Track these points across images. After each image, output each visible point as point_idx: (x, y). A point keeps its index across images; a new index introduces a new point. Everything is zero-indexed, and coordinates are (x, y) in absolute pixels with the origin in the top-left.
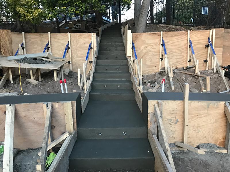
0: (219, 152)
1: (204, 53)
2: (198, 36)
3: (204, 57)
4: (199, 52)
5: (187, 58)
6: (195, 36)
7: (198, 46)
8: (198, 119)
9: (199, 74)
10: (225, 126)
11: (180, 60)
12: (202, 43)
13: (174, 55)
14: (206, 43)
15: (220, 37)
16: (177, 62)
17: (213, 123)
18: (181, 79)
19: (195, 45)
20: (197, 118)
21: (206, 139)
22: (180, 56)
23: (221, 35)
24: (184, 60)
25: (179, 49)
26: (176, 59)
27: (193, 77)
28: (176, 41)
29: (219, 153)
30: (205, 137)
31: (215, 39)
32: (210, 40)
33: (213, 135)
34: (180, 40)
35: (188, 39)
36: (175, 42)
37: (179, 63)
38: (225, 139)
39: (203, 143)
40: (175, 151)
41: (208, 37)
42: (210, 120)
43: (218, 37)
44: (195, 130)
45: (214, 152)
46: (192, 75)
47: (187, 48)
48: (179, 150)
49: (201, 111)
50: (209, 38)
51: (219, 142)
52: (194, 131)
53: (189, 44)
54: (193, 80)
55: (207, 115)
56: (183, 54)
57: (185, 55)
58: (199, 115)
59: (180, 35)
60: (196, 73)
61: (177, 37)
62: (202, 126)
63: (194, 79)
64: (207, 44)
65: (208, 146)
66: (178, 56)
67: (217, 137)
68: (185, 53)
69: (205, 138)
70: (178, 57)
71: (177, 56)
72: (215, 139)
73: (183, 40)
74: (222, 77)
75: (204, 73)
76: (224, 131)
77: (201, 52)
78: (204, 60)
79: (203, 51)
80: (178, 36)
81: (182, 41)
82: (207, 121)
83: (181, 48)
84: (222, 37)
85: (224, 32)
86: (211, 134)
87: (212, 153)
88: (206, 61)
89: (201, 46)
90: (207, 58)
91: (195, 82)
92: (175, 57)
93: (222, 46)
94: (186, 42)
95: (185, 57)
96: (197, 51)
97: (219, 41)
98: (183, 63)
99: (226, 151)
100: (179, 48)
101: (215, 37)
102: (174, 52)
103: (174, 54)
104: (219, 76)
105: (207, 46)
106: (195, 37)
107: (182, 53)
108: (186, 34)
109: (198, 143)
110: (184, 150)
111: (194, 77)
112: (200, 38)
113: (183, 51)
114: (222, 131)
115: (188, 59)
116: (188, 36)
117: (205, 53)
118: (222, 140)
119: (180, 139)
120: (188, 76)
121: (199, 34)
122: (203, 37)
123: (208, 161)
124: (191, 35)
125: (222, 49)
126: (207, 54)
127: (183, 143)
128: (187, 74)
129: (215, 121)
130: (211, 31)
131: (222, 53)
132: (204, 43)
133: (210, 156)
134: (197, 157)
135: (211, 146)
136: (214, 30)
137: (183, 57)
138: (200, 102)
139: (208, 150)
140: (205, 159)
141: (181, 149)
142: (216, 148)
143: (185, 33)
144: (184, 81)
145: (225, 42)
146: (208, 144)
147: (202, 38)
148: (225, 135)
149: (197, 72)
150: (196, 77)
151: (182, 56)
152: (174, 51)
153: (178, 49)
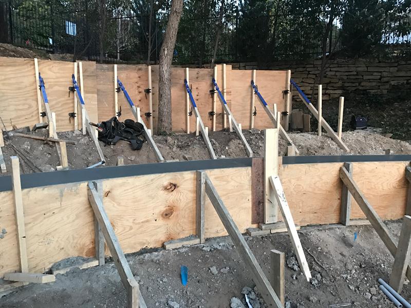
0: (86, 267)
1: (68, 101)
2: (55, 72)
3: (69, 108)
4: (60, 100)
5: (38, 109)
6: (50, 70)
7: (56, 88)
8: (47, 219)
9: (56, 137)
10: (93, 222)
11: (24, 113)
12: (63, 83)
13: (11, 103)
14: (71, 84)
15: (91, 76)
16: (19, 117)
17: (74, 221)
18: (23, 149)
19: (51, 87)
20: (45, 218)
21: (65, 251)
22: (24, 104)
23: (93, 72)
24: (33, 113)
25: (21, 91)
26: (17, 110)
27: (44, 144)
28: (13, 76)
29: (87, 269)
30: (63, 248)
31: (84, 79)
32: (76, 79)
33: (75, 241)
34: (19, 75)
35: (35, 74)
36: (9, 79)
37: (24, 118)
38: (95, 243)
39: (60, 260)
40: (5, 292)
41: (72, 74)
42: (68, 217)
43: (88, 76)
44: (42, 242)
45: (78, 270)
46: (44, 140)
47: (35, 90)
48: (12, 288)
49: (49, 204)
50: (73, 76)
51: (85, 251)
52: (40, 244)
53: (38, 84)
54: (45, 149)
55: (61, 209)
56: (28, 102)
57: (34, 103)
58: (47, 213)
59: (19, 65)
60: (51, 136)
61: (14, 68)
62: (54, 231)
63: (47, 147)
64: (72, 86)
65: (69, 263)
66: (19, 105)
67: (81, 243)
68: (33, 100)
69: (63, 251)
70: (21, 107)
71: (16, 105)
72: (79, 247)
73: (27, 76)
74: (94, 142)
75: (66, 137)
76: (92, 230)
77: (63, 99)
78: (69, 114)
79: (67, 97)
80: (15, 66)
81: (24, 76)
82: (63, 220)
83: (25, 90)
84: (94, 76)
85: (97, 69)
86: (72, 241)
87: (75, 273)
88: (72, 115)
89: (62, 89)
90: (74, 110)
91: (49, 154)
92: (12, 108)
93: (96, 90)
94: (32, 79)
95: (35, 108)
96: (56, 97)
97: (90, 83)
98: (30, 118)
99: (97, 262)
100: (19, 90)
101: (83, 76)
102: (9, 97)
103: (11, 101)
104: (90, 139)
105: (72, 89)
106: (49, 72)
107: (26, 100)
108: (31, 65)
109: (50, 264)
110: (24, 284)
111: (47, 143)
112: (58, 75)
113: (28, 95)
114: (88, 232)
115: (41, 111)
116: (34, 68)
117: (70, 101)
118: (91, 246)
119: (14, 267)
120: (36, 142)
121: (56, 66)
122: (64, 73)
123: (67, 289)
124: (41, 67)
125: (96, 96)
126: (73, 102)
127: (20, 271)
128: (33, 138)
129: (75, 217)
130: (76, 64)
131: (96, 103)
132: (66, 83)
133: (70, 280)
134: (47, 289)
135: (73, 261)
136: (81, 63)
137: (30, 107)
138: (46, 189)
139: (69, 270)
140: (61, 289)
141: (16, 285)
142: (81, 261)
143: (29, 62)
144: (28, 153)
145: (100, 84)
146: (68, 260)
147: (63, 75)
148: (93, 237)
149: (53, 134)
150: (51, 143)
151: (26, 107)
152: (9, 94)
153: (17, 91)
